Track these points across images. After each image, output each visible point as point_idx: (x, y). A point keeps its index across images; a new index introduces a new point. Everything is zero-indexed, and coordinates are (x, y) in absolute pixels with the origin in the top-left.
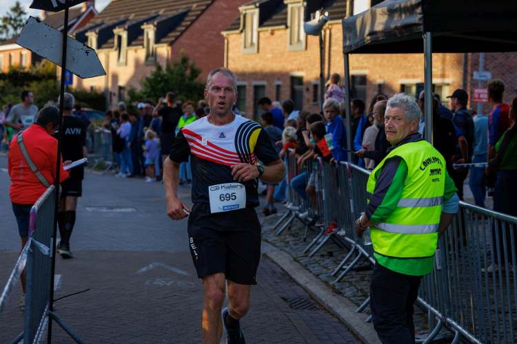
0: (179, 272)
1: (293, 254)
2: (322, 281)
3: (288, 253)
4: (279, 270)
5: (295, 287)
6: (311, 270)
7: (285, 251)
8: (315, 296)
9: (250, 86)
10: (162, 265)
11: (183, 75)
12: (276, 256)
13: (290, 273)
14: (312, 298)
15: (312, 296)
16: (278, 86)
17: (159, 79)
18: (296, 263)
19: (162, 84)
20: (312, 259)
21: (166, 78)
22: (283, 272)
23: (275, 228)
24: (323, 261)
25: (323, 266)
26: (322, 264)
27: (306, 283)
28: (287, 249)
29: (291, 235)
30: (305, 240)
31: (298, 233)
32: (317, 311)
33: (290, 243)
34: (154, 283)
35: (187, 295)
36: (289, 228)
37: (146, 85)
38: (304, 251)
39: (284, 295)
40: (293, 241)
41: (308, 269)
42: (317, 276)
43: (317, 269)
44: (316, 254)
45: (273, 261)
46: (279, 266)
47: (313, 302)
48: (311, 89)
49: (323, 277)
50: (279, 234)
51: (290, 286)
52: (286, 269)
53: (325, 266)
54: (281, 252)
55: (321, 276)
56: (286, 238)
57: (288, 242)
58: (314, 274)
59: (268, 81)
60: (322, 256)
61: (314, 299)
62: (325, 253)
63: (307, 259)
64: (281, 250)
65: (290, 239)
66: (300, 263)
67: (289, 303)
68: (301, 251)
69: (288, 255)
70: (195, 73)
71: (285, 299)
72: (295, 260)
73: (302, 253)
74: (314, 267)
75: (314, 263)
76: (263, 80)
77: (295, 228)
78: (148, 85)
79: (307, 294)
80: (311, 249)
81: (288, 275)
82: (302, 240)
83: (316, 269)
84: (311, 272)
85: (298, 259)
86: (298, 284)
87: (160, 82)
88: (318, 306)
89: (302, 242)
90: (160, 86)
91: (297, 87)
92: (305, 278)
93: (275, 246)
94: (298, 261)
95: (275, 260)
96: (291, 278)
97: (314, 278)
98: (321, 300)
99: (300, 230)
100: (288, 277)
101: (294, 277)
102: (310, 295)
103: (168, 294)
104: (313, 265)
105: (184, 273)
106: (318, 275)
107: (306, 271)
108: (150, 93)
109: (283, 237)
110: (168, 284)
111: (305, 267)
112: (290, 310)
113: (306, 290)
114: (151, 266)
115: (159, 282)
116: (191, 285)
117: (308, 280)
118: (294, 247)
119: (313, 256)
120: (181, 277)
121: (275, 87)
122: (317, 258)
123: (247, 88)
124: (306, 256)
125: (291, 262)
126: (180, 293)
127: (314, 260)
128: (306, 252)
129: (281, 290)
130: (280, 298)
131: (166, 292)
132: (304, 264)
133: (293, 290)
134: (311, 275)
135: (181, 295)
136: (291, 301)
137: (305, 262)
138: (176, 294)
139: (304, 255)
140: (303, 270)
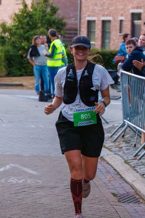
0: (30, 171)
1: (125, 157)
3: (121, 156)
4: (112, 170)
5: (125, 185)
6: (138, 170)
7: (118, 155)
9: (99, 20)
10: (17, 166)
11: (44, 12)
12: (111, 159)
13: (121, 173)
14: (137, 194)
15: (137, 192)
16: (121, 21)
17: (25, 15)
18: (126, 165)
19: (28, 18)
20: (140, 162)
21: (30, 13)
22: (116, 172)
23: (112, 136)
28: (120, 153)
29: (124, 141)
30: (135, 146)
31: (130, 140)
32: (140, 205)
33: (123, 148)
34: (9, 181)
35: (32, 191)
36: (123, 136)
37: (15, 20)
40: (126, 146)
41: (135, 170)
44: (143, 158)
45: (108, 163)
46: (113, 168)
47: (137, 197)
50: (115, 141)
51: (120, 184)
52: (118, 170)
54: (115, 155)
56: (120, 144)
57: (122, 147)
58: (140, 174)
59: (113, 16)
63: (136, 161)
64: (115, 154)
65: (123, 145)
66: (130, 165)
67: (118, 198)
69: (121, 158)
70: (54, 10)
71: (114, 195)
72: (126, 162)
73: (131, 157)
74: (140, 168)
75: (141, 165)
76: (110, 16)
77: (128, 136)
78: (16, 19)
79: (133, 191)
80: (139, 154)
81: (120, 175)
82: (133, 146)
83: (142, 169)
84: (138, 172)
85: (128, 161)
86: (127, 182)
87: (26, 17)
88: (141, 200)
89: (133, 148)
90: (26, 21)
92: (132, 177)
93: (111, 151)
94: (128, 163)
95: (110, 162)
96: (122, 177)
97: (140, 177)
99: (131, 137)
102: (136, 191)
103: (19, 190)
105: (34, 173)
106: (143, 175)
108: (18, 26)
109: (117, 143)
110: (20, 182)
111: (134, 168)
112: (118, 204)
113: (132, 187)
114: (8, 167)
115: (13, 180)
116: (38, 183)
117: (135, 179)
118: (126, 152)
119: (140, 159)
120: (31, 176)
121: (119, 22)
122: (144, 161)
123: (96, 22)
124: (136, 159)
125: (122, 164)
126: (29, 190)
127: (142, 162)
128: (135, 156)
129: (112, 187)
130: (111, 194)
131: (18, 188)
132: (132, 165)
133: (122, 187)
134: (138, 175)
135: (30, 191)
136: (119, 196)
137: (133, 164)
138: (25, 190)
139: (134, 158)
140: (132, 170)
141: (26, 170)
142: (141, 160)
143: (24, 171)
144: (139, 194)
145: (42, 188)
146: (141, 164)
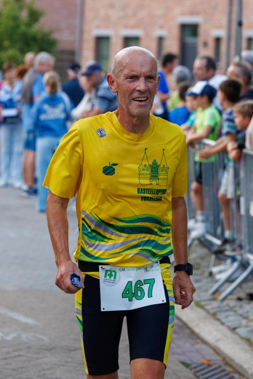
0: (23, 319)
2: (242, 338)
5: (200, 346)
6: (224, 320)
8: (233, 361)
9: (117, 36)
14: (227, 364)
15: (227, 360)
16: (161, 39)
18: (200, 310)
20: (224, 304)
22: (181, 324)
24: (241, 307)
25: (241, 315)
26: (240, 311)
27: (217, 341)
30: (211, 275)
31: (199, 264)
35: (36, 356)
38: (212, 291)
39: (183, 358)
41: (218, 320)
42: (234, 330)
43: (232, 320)
44: (230, 297)
47: (228, 369)
48: (211, 44)
49: (242, 331)
51: (192, 345)
53: (245, 315)
55: (238, 330)
58: (229, 327)
59: (144, 29)
60: (240, 299)
61: (230, 366)
62: (242, 295)
63: (215, 304)
66: (207, 311)
67: (193, 371)
68: (207, 290)
71: (186, 365)
72: (198, 305)
73: (208, 295)
74: (227, 317)
75: (227, 311)
79: (219, 358)
80: (222, 289)
81: (189, 328)
83: (231, 318)
84: (223, 324)
85: (203, 303)
86: (204, 342)
89: (206, 278)
91: (190, 40)
92: (215, 333)
94: (202, 307)
96: (193, 333)
97: (229, 333)
98: (241, 367)
99: (202, 258)
100: (188, 331)
101: (197, 330)
102: (224, 359)
103: (8, 353)
104: (225, 314)
105: (30, 321)
106: (235, 328)
107: (217, 323)
110: (8, 338)
111: (214, 315)
113: (217, 351)
116: (43, 340)
117: (220, 336)
119: (224, 299)
120: (26, 328)
122: (232, 303)
123: (113, 39)
124: (215, 299)
125: (191, 308)
126: (28, 352)
127: (227, 305)
128: (214, 293)
129: (179, 351)
130: (179, 363)
131: (6, 350)
132: (212, 311)
133: (198, 351)
134: (224, 328)
135: (29, 355)
136: (195, 368)
137: (213, 308)
138: (21, 353)
139: (211, 297)
140: (212, 320)
141: (15, 315)
142: (226, 302)
143: (11, 319)
144: (232, 363)
145: (50, 349)
146: (227, 308)
